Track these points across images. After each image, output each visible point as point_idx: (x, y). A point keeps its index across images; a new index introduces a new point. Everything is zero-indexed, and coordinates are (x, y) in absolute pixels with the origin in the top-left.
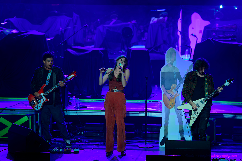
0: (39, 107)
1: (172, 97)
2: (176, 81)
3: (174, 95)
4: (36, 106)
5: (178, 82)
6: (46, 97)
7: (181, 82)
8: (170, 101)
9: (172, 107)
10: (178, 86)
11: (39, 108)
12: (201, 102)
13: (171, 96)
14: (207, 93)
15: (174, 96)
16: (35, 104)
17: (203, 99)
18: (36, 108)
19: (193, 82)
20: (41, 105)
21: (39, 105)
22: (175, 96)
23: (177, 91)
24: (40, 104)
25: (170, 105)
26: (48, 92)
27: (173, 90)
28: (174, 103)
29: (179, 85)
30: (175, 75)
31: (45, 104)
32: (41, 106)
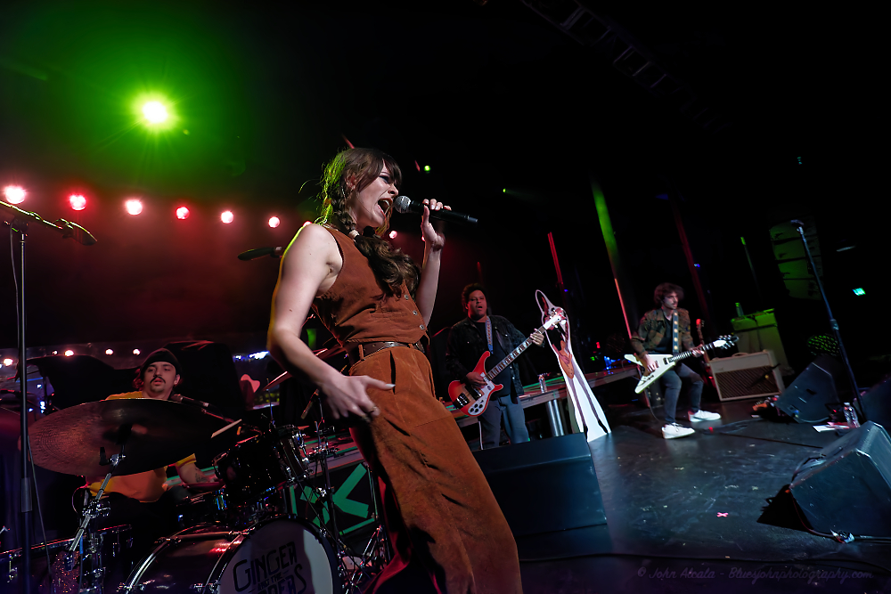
0: (481, 406)
4: (473, 407)
6: (495, 381)
11: (481, 410)
12: (665, 360)
14: (676, 348)
16: (468, 402)
17: (670, 356)
18: (472, 410)
20: (485, 401)
21: (478, 402)
24: (480, 400)
26: (498, 369)
31: (494, 396)
32: (484, 404)
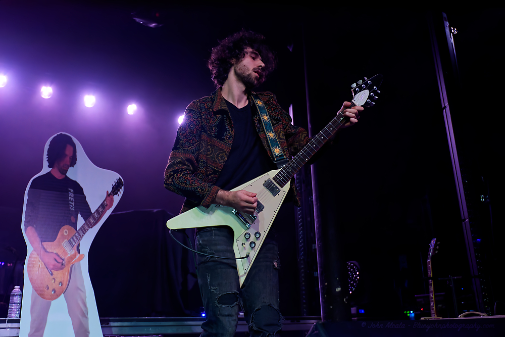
1: (60, 265)
2: (73, 219)
3: (66, 258)
5: (81, 221)
7: (90, 222)
8: (52, 277)
9: (58, 296)
10: (80, 232)
13: (55, 260)
15: (66, 260)
17: (273, 173)
19: (220, 136)
22: (69, 262)
23: (75, 247)
25: (51, 289)
27: (65, 243)
28: (64, 283)
29: (84, 230)
30: (72, 202)
